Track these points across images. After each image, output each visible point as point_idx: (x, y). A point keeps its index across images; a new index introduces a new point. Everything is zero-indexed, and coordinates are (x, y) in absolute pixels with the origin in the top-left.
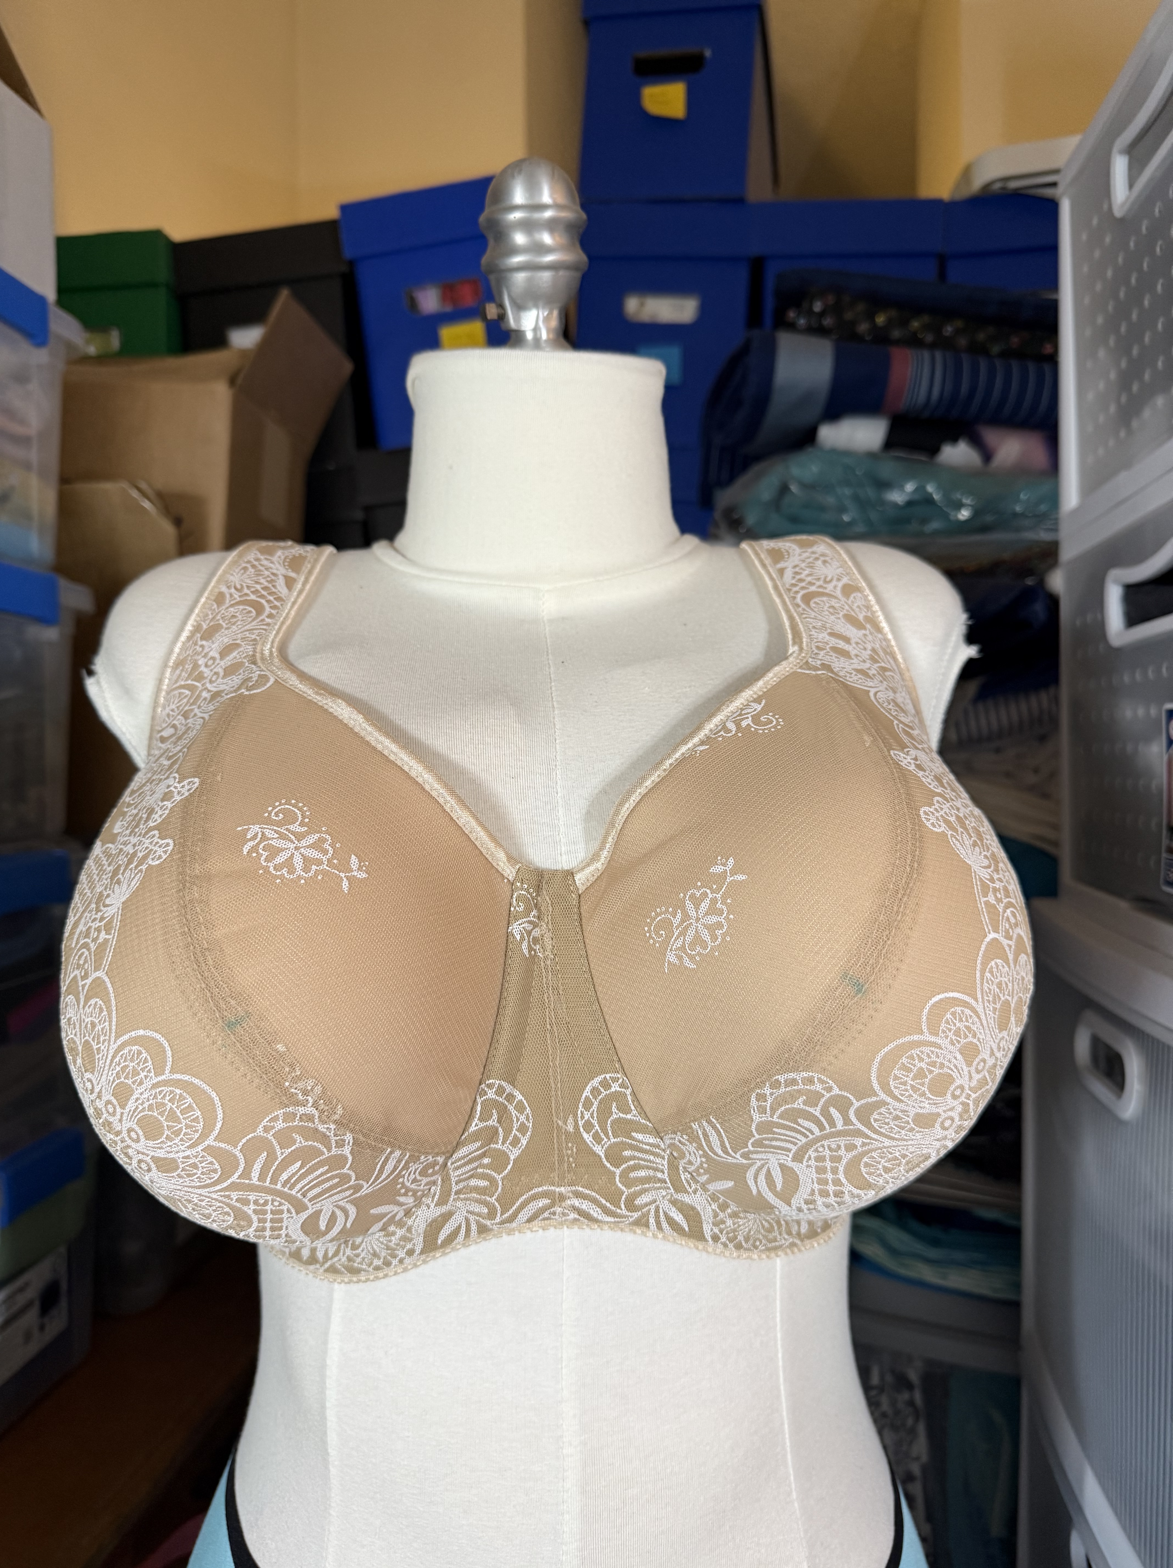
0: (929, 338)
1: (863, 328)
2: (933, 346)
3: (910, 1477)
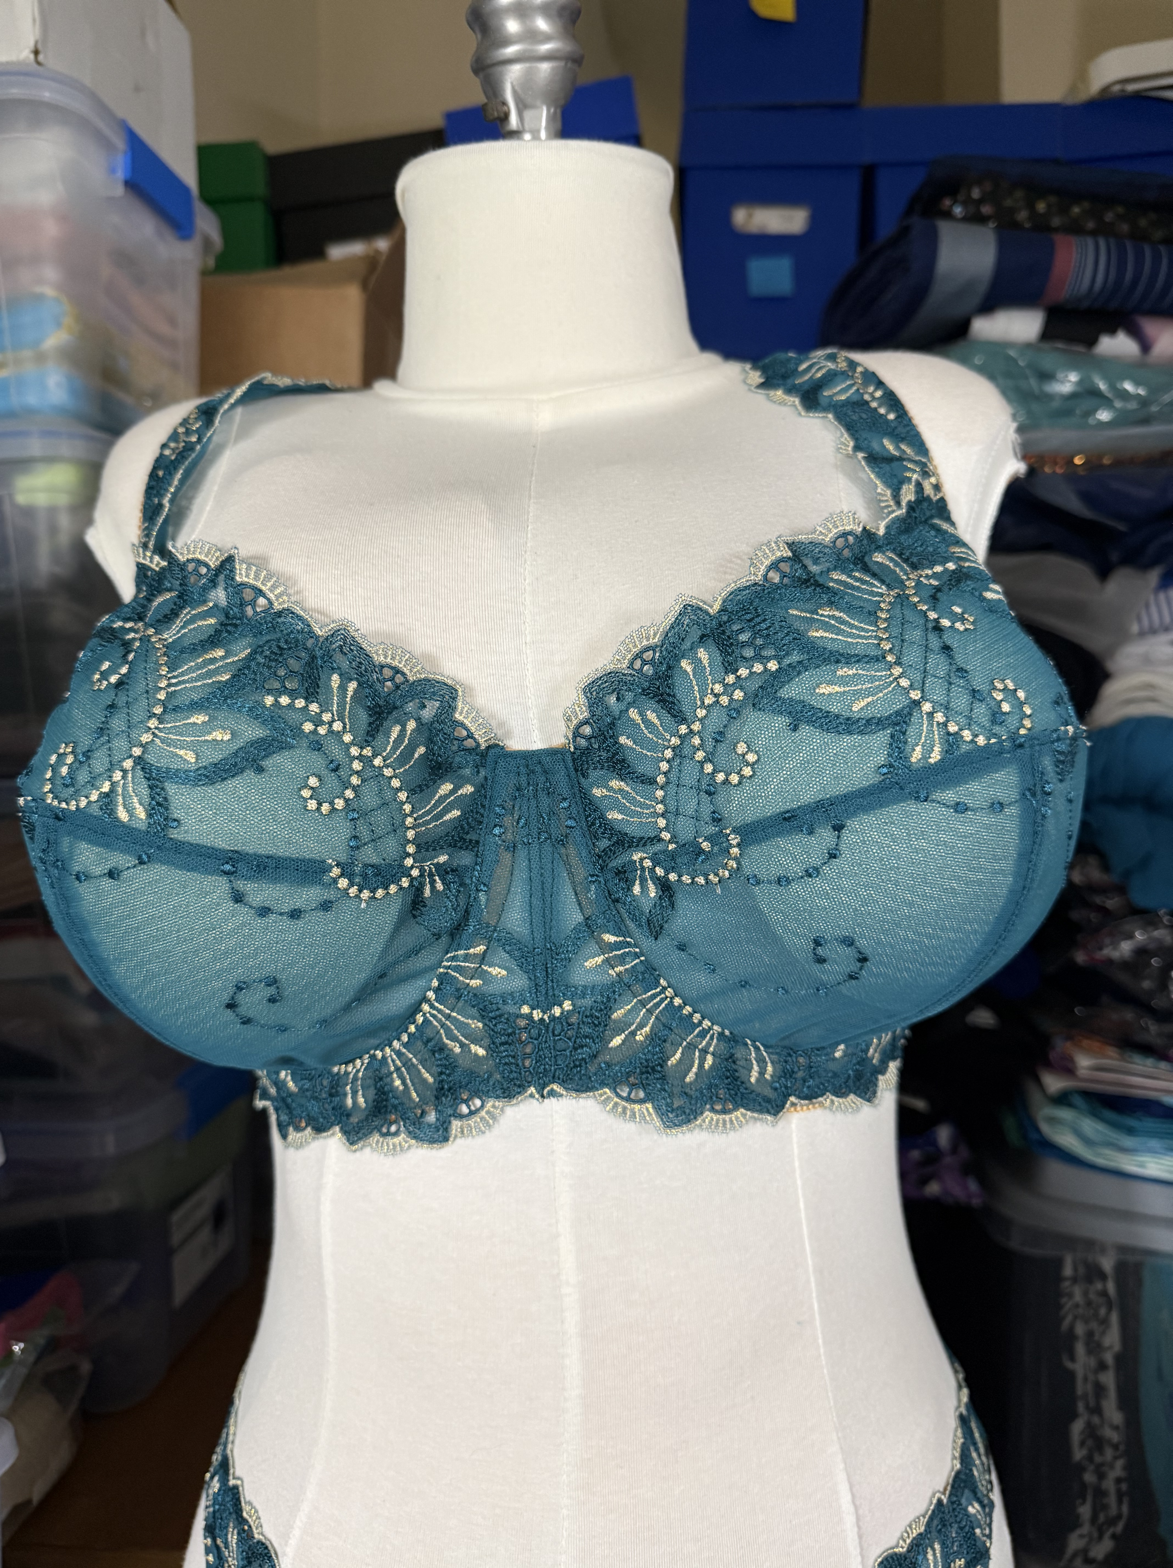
0: (1091, 225)
1: (1022, 215)
2: (1094, 233)
3: (1102, 1366)
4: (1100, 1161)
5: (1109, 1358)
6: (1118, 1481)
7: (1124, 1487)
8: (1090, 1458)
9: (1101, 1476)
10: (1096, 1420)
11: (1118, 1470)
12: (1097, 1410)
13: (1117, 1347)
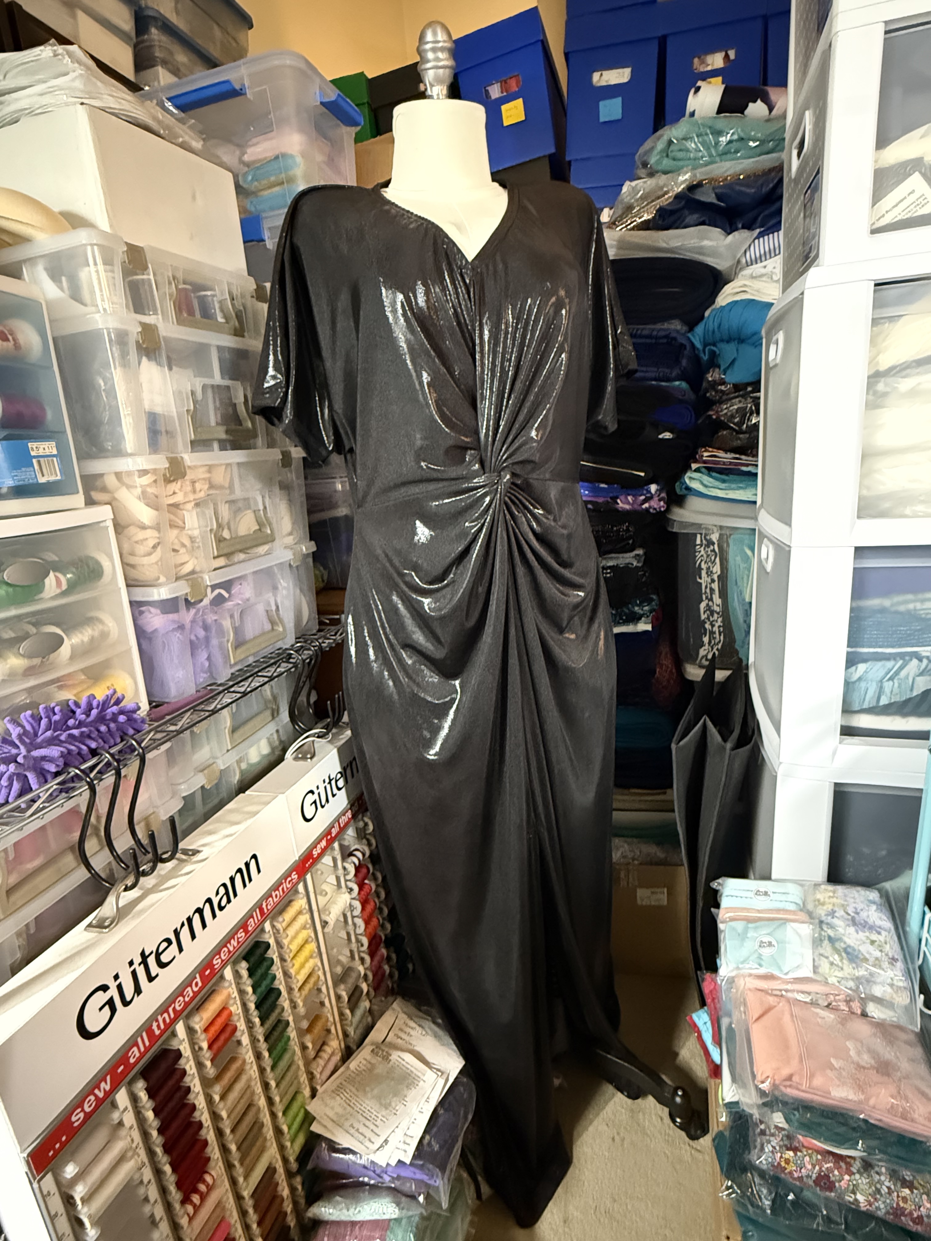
3: (713, 581)
4: (709, 493)
5: (715, 577)
6: (719, 627)
7: (721, 629)
8: (708, 618)
9: (713, 626)
10: (711, 603)
11: (719, 623)
12: (711, 600)
13: (719, 573)
